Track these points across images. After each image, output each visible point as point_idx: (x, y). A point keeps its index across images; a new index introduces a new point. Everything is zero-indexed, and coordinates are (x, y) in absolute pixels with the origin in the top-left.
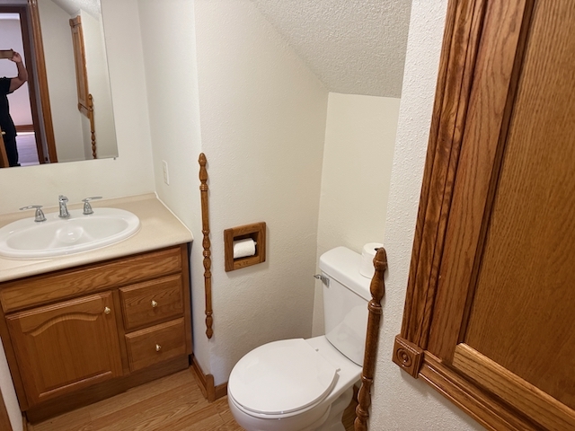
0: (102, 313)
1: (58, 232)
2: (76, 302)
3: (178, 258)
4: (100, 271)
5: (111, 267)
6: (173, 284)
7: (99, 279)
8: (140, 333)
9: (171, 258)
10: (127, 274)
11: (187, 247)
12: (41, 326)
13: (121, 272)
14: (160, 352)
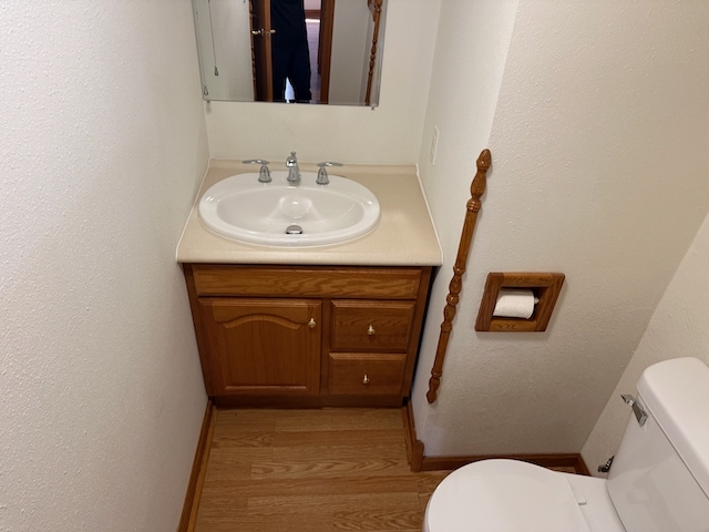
0: (306, 324)
1: (282, 200)
2: (278, 303)
3: (415, 284)
4: (311, 275)
5: (326, 274)
6: (401, 313)
7: (308, 285)
8: (349, 356)
9: (405, 281)
10: (344, 286)
11: (432, 271)
12: (235, 319)
13: (338, 282)
14: (368, 384)
